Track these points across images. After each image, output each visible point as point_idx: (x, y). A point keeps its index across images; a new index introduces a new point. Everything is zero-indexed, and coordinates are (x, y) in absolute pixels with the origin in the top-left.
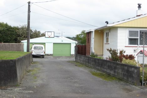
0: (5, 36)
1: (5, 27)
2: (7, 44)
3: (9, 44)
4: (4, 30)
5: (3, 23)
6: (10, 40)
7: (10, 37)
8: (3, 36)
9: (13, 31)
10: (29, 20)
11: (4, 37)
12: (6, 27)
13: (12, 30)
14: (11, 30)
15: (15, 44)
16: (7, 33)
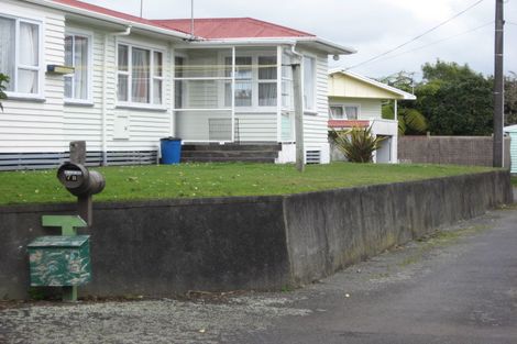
0: (459, 110)
1: (458, 80)
2: (445, 141)
3: (452, 141)
4: (453, 89)
5: (455, 64)
6: (474, 127)
7: (476, 115)
8: (451, 111)
9: (486, 93)
10: (502, 53)
11: (453, 115)
12: (463, 80)
13: (481, 89)
14: (477, 91)
15: (472, 140)
16: (464, 99)
